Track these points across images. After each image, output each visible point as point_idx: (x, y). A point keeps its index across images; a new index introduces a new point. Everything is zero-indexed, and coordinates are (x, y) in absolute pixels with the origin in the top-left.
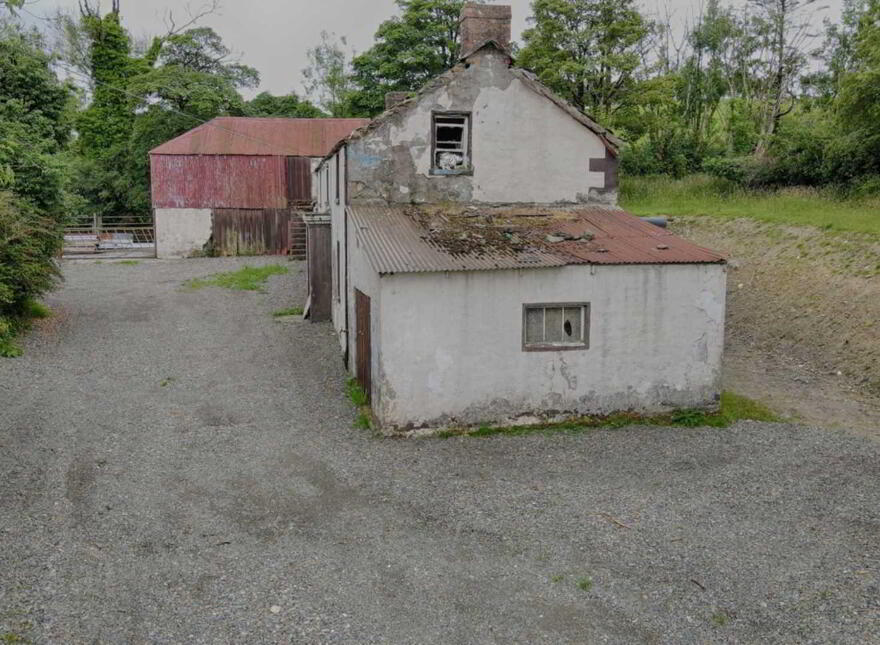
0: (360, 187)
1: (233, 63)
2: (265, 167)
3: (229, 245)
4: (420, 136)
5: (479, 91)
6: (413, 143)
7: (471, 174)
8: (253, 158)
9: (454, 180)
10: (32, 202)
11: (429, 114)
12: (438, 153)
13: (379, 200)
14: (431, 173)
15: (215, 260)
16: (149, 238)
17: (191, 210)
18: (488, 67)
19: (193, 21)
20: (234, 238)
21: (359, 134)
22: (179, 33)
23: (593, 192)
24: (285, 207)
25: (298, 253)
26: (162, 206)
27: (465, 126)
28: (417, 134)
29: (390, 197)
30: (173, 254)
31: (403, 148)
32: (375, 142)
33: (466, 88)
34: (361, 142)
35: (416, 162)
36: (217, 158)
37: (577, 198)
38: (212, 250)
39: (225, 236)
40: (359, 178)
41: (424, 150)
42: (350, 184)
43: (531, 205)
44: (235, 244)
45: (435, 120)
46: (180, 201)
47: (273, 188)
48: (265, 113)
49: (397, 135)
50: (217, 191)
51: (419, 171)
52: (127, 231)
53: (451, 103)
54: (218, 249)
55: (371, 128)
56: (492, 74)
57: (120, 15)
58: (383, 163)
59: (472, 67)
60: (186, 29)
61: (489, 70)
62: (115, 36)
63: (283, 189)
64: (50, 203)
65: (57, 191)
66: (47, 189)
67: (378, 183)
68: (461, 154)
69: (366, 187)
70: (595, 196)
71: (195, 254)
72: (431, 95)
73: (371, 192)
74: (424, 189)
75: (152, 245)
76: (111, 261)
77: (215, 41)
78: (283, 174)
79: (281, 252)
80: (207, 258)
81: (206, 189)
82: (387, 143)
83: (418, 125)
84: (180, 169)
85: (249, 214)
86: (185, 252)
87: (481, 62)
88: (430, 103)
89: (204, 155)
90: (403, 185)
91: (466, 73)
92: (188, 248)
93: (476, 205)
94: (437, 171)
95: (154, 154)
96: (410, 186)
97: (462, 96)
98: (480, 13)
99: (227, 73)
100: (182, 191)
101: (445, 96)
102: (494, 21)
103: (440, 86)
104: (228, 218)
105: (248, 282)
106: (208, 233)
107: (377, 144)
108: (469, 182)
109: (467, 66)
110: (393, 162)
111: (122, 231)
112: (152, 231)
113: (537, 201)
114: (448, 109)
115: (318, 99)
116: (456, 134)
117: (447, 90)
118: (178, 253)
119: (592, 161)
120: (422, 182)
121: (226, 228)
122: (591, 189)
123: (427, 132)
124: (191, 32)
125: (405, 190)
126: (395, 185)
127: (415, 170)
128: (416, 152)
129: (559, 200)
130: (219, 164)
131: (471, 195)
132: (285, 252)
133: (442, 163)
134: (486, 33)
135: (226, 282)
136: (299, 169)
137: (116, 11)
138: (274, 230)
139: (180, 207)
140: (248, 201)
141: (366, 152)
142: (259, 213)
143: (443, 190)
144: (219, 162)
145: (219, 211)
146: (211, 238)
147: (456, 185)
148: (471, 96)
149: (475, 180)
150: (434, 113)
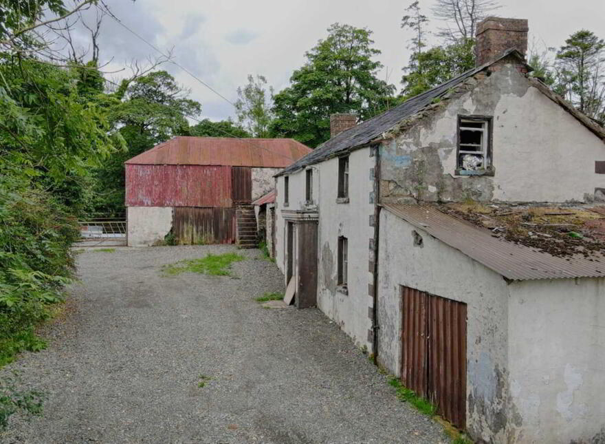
0: (392, 186)
1: (181, 98)
2: (215, 174)
3: (185, 236)
4: (446, 138)
5: (499, 97)
6: (441, 145)
7: (492, 175)
8: (207, 168)
9: (476, 180)
10: (59, 199)
11: (455, 118)
12: (461, 154)
13: (409, 198)
14: (457, 173)
15: (176, 248)
16: (121, 229)
17: (157, 208)
18: (507, 75)
19: (153, 68)
20: (189, 230)
21: (391, 135)
22: (143, 75)
23: (599, 192)
24: (230, 206)
25: (245, 243)
26: (133, 204)
27: (485, 130)
28: (444, 136)
29: (419, 195)
30: (141, 243)
31: (431, 150)
32: (406, 144)
33: (488, 94)
34: (394, 143)
35: (444, 163)
36: (178, 167)
37: (584, 198)
38: (172, 240)
39: (183, 229)
40: (392, 178)
41: (451, 151)
42: (382, 183)
43: (545, 204)
44: (190, 235)
45: (460, 124)
46: (148, 201)
47: (222, 191)
48: (206, 135)
49: (427, 137)
50: (177, 193)
51: (445, 172)
52: (97, 225)
53: (474, 108)
54: (177, 239)
55: (403, 130)
56: (510, 82)
57: (98, 63)
58: (414, 163)
59: (493, 75)
60: (149, 72)
61: (508, 78)
62: (94, 78)
63: (229, 192)
64: (74, 201)
65: (80, 190)
66: (73, 188)
67: (408, 183)
68: (479, 156)
69: (397, 186)
70: (600, 196)
71: (159, 243)
72: (457, 101)
73: (401, 191)
74: (450, 189)
75: (124, 235)
76: (92, 249)
77: (169, 81)
78: (230, 181)
79: (227, 242)
80: (168, 247)
81: (169, 191)
82: (417, 144)
83: (445, 128)
84: (148, 176)
85: (202, 211)
86: (150, 241)
87: (501, 71)
88: (457, 108)
89: (168, 165)
90: (432, 184)
91: (487, 80)
92: (152, 239)
93: (496, 204)
94: (462, 172)
95: (127, 164)
96: (437, 185)
97: (484, 102)
98: (501, 25)
99: (177, 105)
100: (150, 193)
101: (469, 101)
102: (513, 33)
103: (465, 92)
104: (185, 214)
105: (216, 269)
106: (170, 226)
107: (408, 145)
108: (490, 182)
109: (489, 74)
110: (422, 163)
111: (94, 225)
112: (124, 224)
113: (550, 200)
114: (472, 113)
115: (247, 125)
116: (476, 137)
117: (471, 95)
118: (145, 242)
119: (597, 163)
120: (448, 182)
121: (183, 224)
122: (597, 189)
123: (453, 135)
124: (152, 74)
125: (433, 189)
126: (424, 185)
127: (442, 170)
128: (444, 154)
129: (569, 199)
130: (180, 172)
131: (492, 195)
132: (230, 241)
133: (465, 164)
134: (506, 45)
135: (197, 267)
136: (242, 177)
137: (95, 60)
138: (222, 225)
139: (148, 206)
140: (202, 201)
141: (398, 152)
142: (210, 211)
143: (467, 190)
144: (179, 171)
145: (178, 209)
146: (171, 231)
147: (479, 185)
148: (492, 102)
149: (495, 181)
150: (460, 118)
